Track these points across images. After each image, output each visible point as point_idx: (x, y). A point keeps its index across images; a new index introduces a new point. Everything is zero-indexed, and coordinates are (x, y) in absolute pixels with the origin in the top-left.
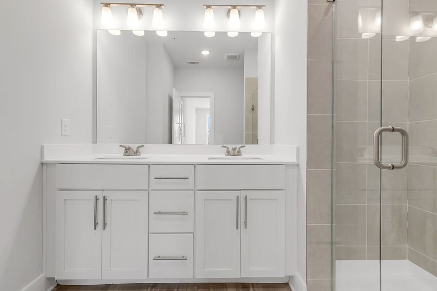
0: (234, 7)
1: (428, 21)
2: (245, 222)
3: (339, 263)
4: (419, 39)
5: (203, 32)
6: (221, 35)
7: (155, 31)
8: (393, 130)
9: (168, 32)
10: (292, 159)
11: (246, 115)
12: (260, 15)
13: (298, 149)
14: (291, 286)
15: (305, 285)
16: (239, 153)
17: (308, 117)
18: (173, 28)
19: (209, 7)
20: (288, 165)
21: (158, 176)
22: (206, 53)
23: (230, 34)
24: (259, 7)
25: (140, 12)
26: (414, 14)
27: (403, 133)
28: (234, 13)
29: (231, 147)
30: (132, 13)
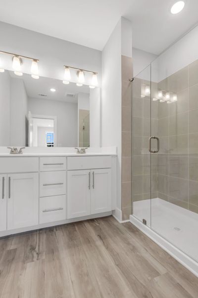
0: (82, 70)
1: (164, 93)
2: (93, 186)
3: (134, 203)
4: (161, 101)
5: (62, 81)
6: (73, 85)
7: (31, 75)
8: (155, 138)
9: (40, 77)
10: (114, 153)
11: (79, 132)
12: (95, 77)
13: (117, 148)
14: (114, 216)
15: (121, 211)
16: (84, 152)
17: (122, 132)
18: (43, 75)
19: (67, 67)
20: (113, 156)
21: (45, 163)
22: (53, 90)
23: (77, 85)
24: (95, 73)
25: (21, 61)
26: (159, 90)
27: (158, 139)
28: (81, 74)
29: (80, 149)
30: (16, 61)
